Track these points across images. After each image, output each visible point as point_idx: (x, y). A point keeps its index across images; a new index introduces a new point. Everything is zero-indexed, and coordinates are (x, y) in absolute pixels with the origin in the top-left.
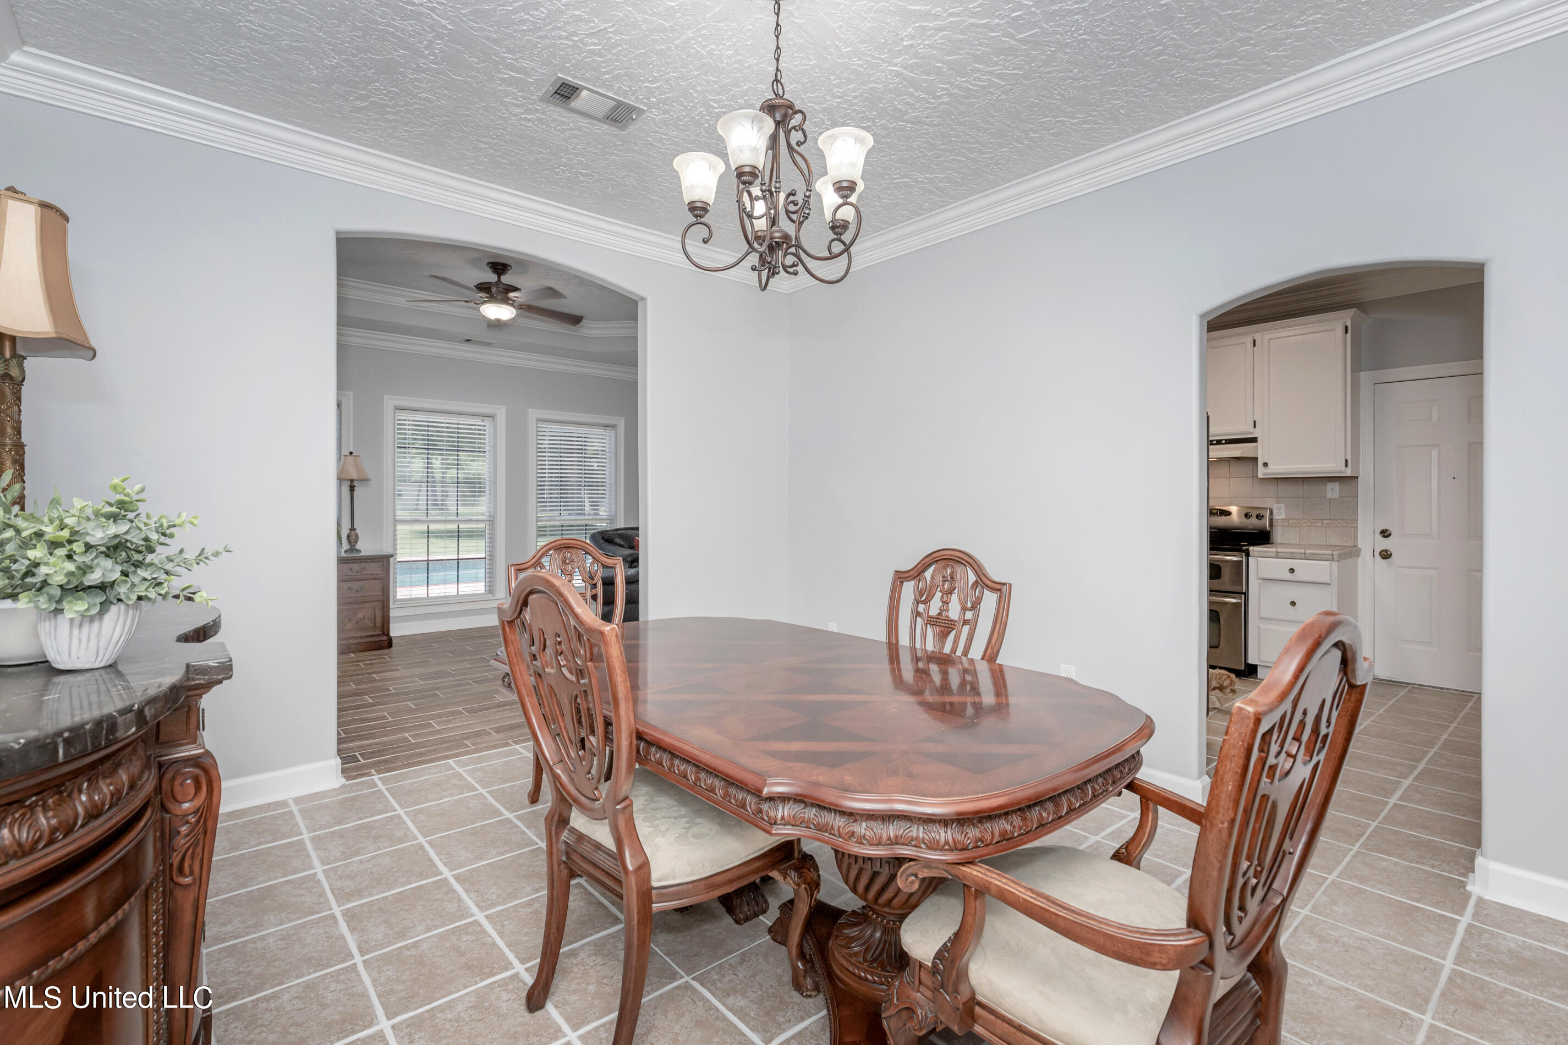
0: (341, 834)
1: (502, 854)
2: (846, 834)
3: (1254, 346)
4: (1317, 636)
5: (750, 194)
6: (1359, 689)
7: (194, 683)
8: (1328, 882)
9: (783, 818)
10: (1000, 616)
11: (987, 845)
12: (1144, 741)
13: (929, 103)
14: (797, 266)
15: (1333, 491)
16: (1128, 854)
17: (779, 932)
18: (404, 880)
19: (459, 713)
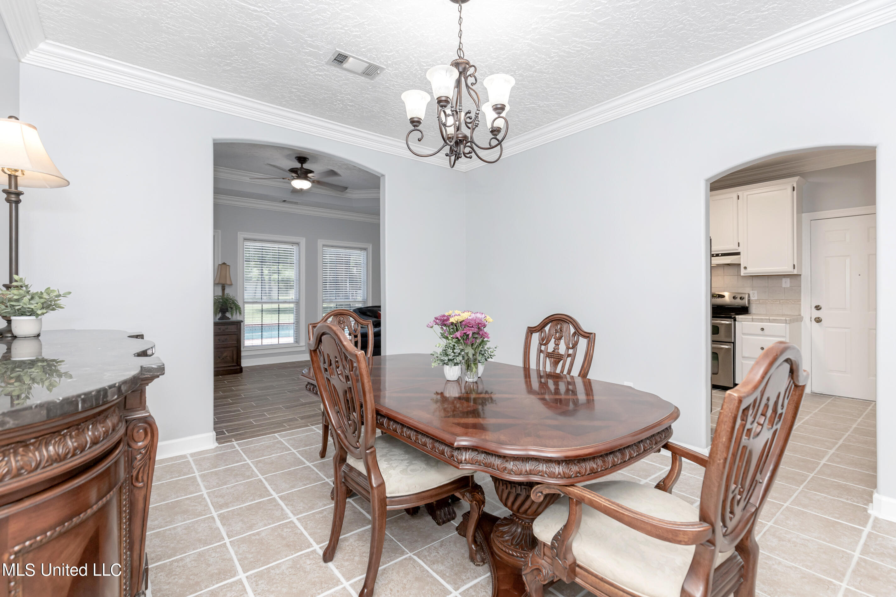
0: (216, 473)
1: (305, 485)
2: (501, 468)
3: (738, 199)
4: (775, 354)
5: (445, 112)
6: (801, 388)
7: (144, 376)
8: (784, 507)
9: (465, 460)
10: (589, 352)
11: (583, 476)
12: (674, 420)
13: (547, 61)
14: (471, 153)
15: (786, 283)
16: (665, 485)
17: (462, 530)
18: (251, 498)
19: (280, 408)
